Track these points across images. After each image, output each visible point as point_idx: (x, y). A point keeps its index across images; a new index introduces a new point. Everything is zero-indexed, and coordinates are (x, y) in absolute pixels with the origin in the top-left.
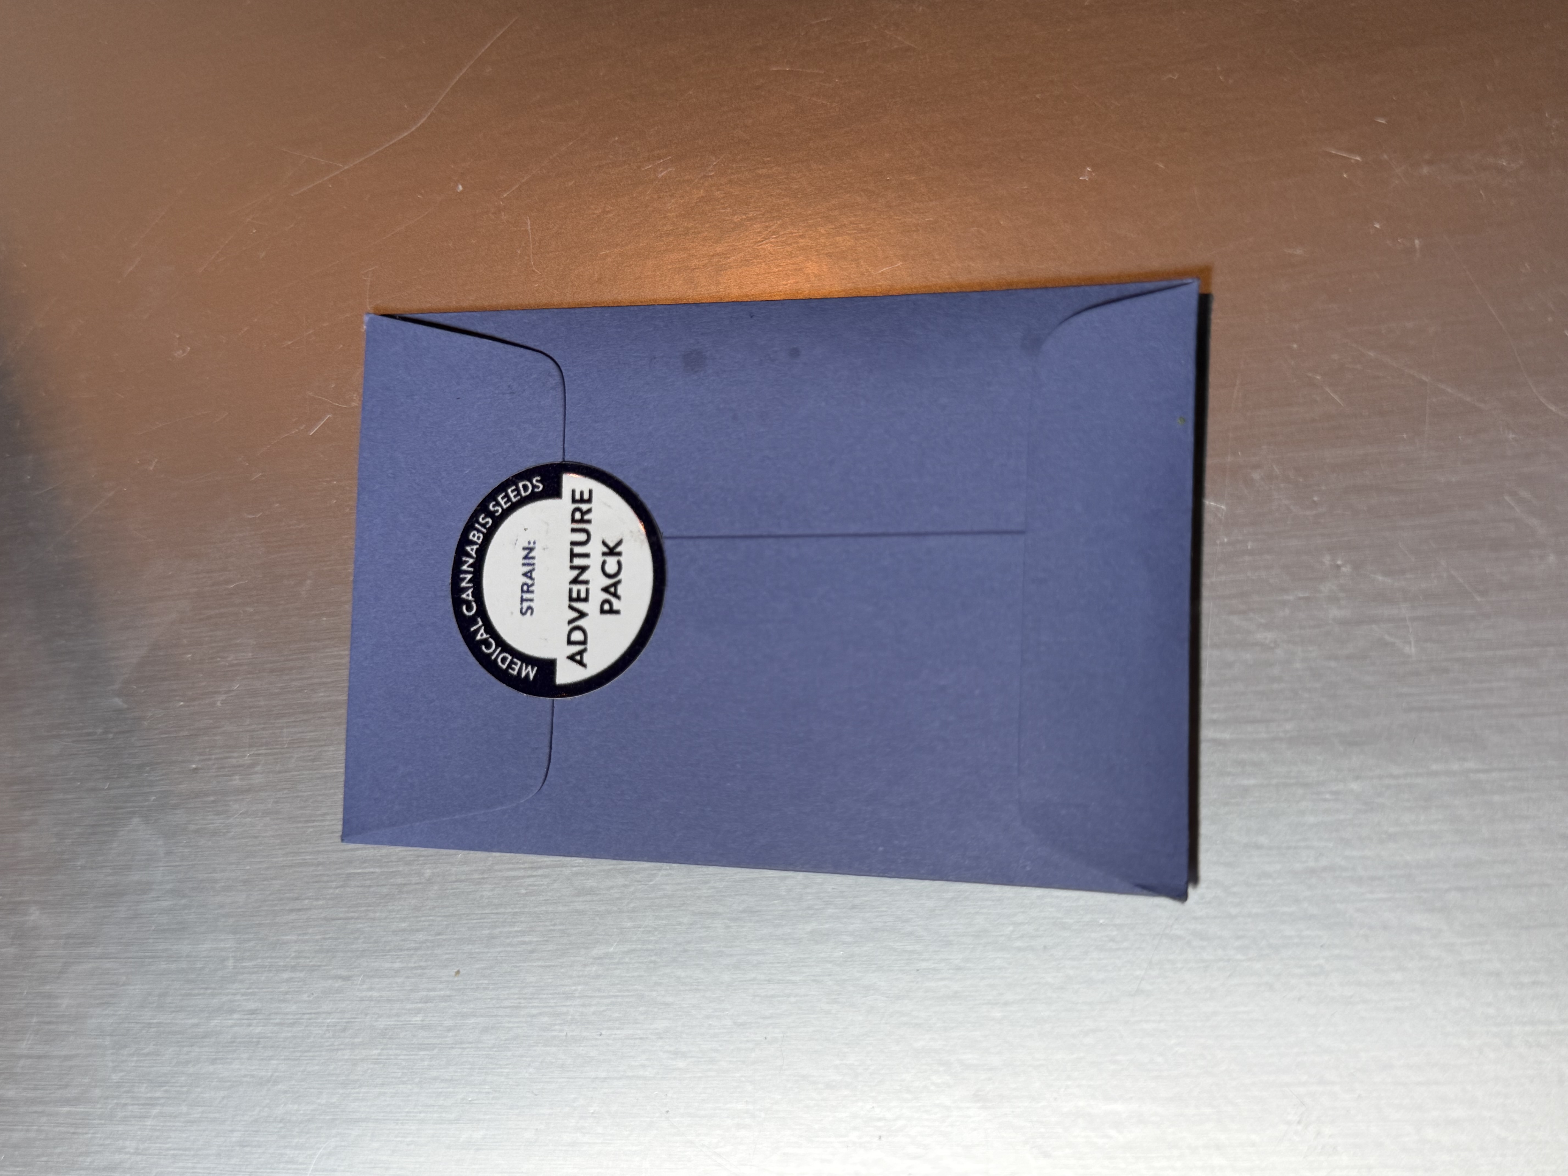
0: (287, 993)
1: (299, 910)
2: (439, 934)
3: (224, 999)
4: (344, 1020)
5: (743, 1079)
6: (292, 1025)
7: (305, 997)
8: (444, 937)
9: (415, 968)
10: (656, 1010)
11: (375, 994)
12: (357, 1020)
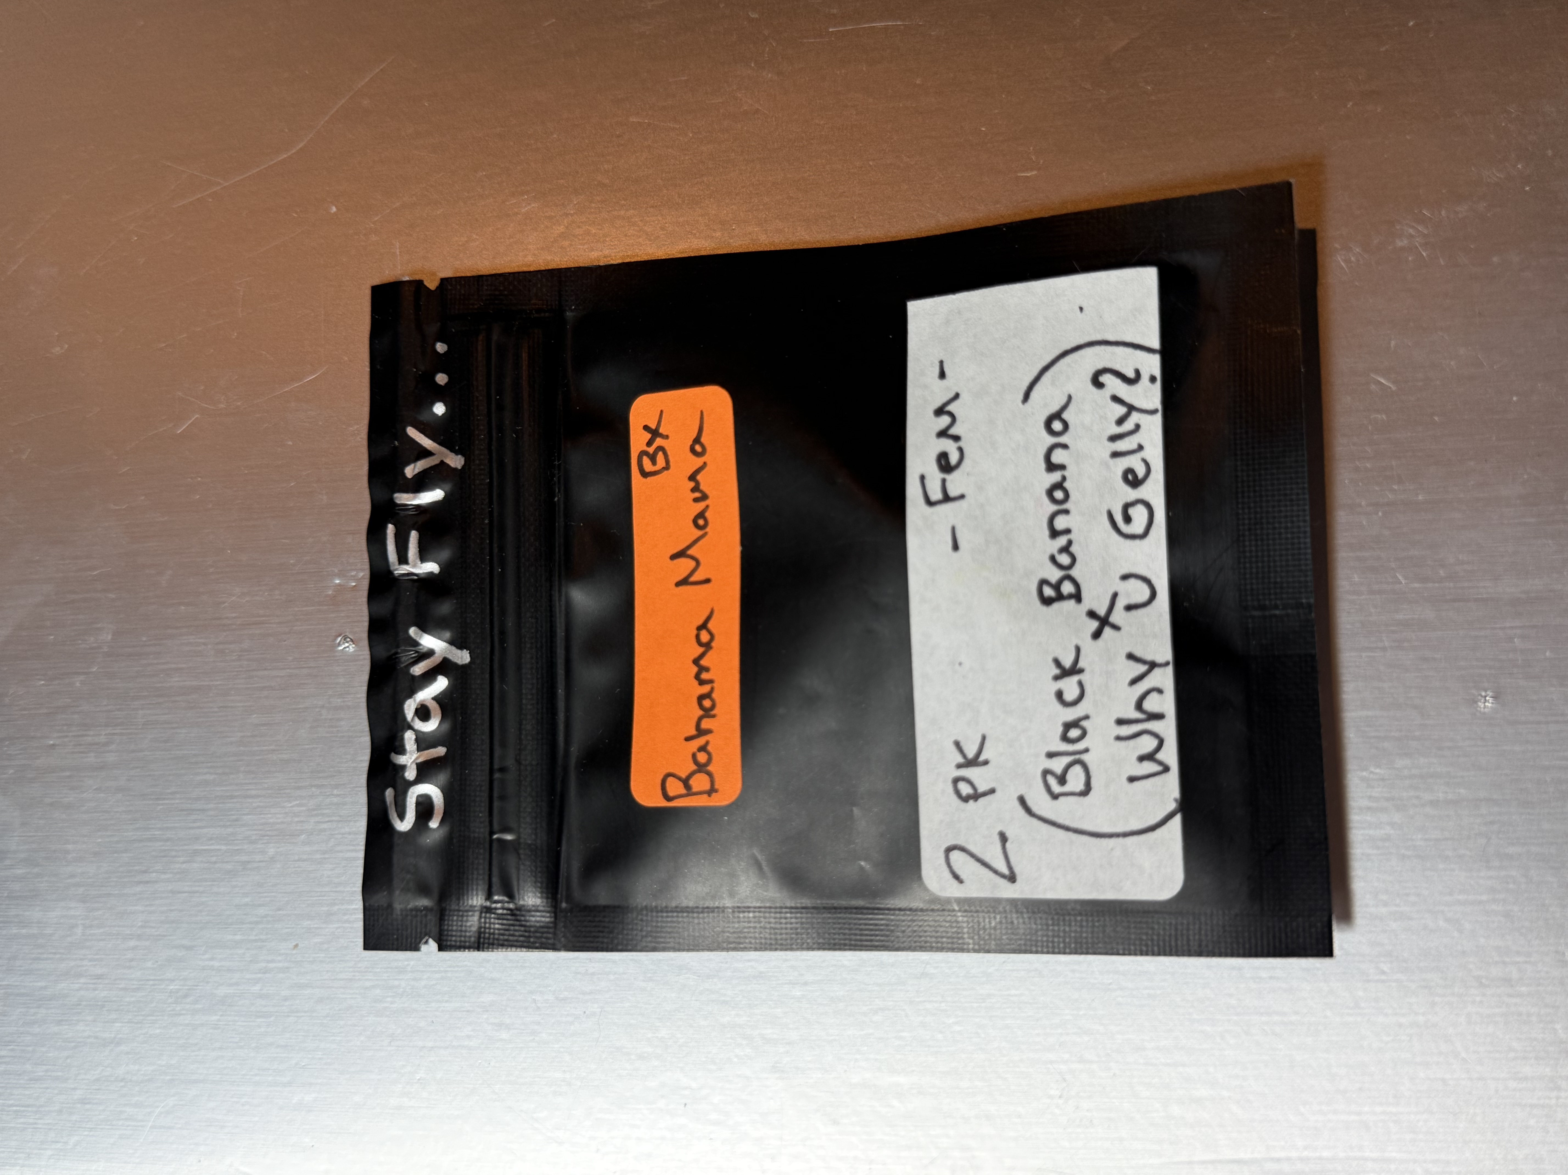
0: (132, 960)
1: (147, 882)
2: (279, 909)
3: (72, 963)
4: (187, 987)
5: (562, 1050)
6: (137, 990)
7: (149, 964)
8: (284, 912)
9: (256, 941)
10: (483, 985)
11: (216, 964)
12: (198, 987)
